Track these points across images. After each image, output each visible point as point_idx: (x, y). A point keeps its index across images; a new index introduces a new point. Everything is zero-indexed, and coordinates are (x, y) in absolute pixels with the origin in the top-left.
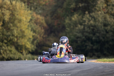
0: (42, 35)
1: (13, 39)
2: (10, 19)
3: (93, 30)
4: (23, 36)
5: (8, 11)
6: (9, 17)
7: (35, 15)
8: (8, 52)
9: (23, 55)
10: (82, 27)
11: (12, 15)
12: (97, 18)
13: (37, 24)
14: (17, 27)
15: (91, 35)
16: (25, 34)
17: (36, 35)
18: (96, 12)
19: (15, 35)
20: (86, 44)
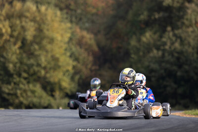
0: (89, 66)
1: (38, 71)
2: (35, 37)
3: (178, 59)
4: (56, 67)
5: (32, 24)
6: (34, 33)
7: (78, 30)
8: (29, 94)
9: (55, 99)
10: (160, 53)
11: (40, 30)
12: (185, 39)
13: (81, 47)
14: (47, 51)
15: (175, 68)
16: (60, 64)
17: (79, 66)
18: (184, 28)
19: (43, 65)
20: (165, 83)
